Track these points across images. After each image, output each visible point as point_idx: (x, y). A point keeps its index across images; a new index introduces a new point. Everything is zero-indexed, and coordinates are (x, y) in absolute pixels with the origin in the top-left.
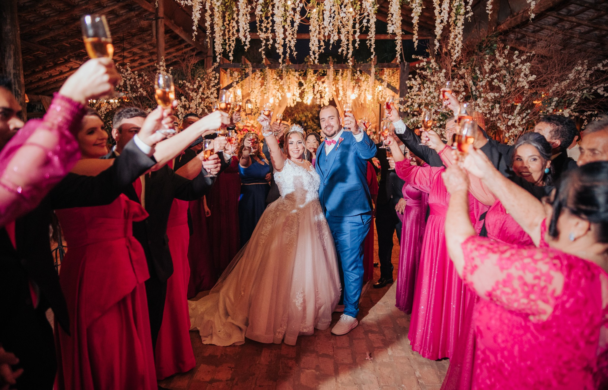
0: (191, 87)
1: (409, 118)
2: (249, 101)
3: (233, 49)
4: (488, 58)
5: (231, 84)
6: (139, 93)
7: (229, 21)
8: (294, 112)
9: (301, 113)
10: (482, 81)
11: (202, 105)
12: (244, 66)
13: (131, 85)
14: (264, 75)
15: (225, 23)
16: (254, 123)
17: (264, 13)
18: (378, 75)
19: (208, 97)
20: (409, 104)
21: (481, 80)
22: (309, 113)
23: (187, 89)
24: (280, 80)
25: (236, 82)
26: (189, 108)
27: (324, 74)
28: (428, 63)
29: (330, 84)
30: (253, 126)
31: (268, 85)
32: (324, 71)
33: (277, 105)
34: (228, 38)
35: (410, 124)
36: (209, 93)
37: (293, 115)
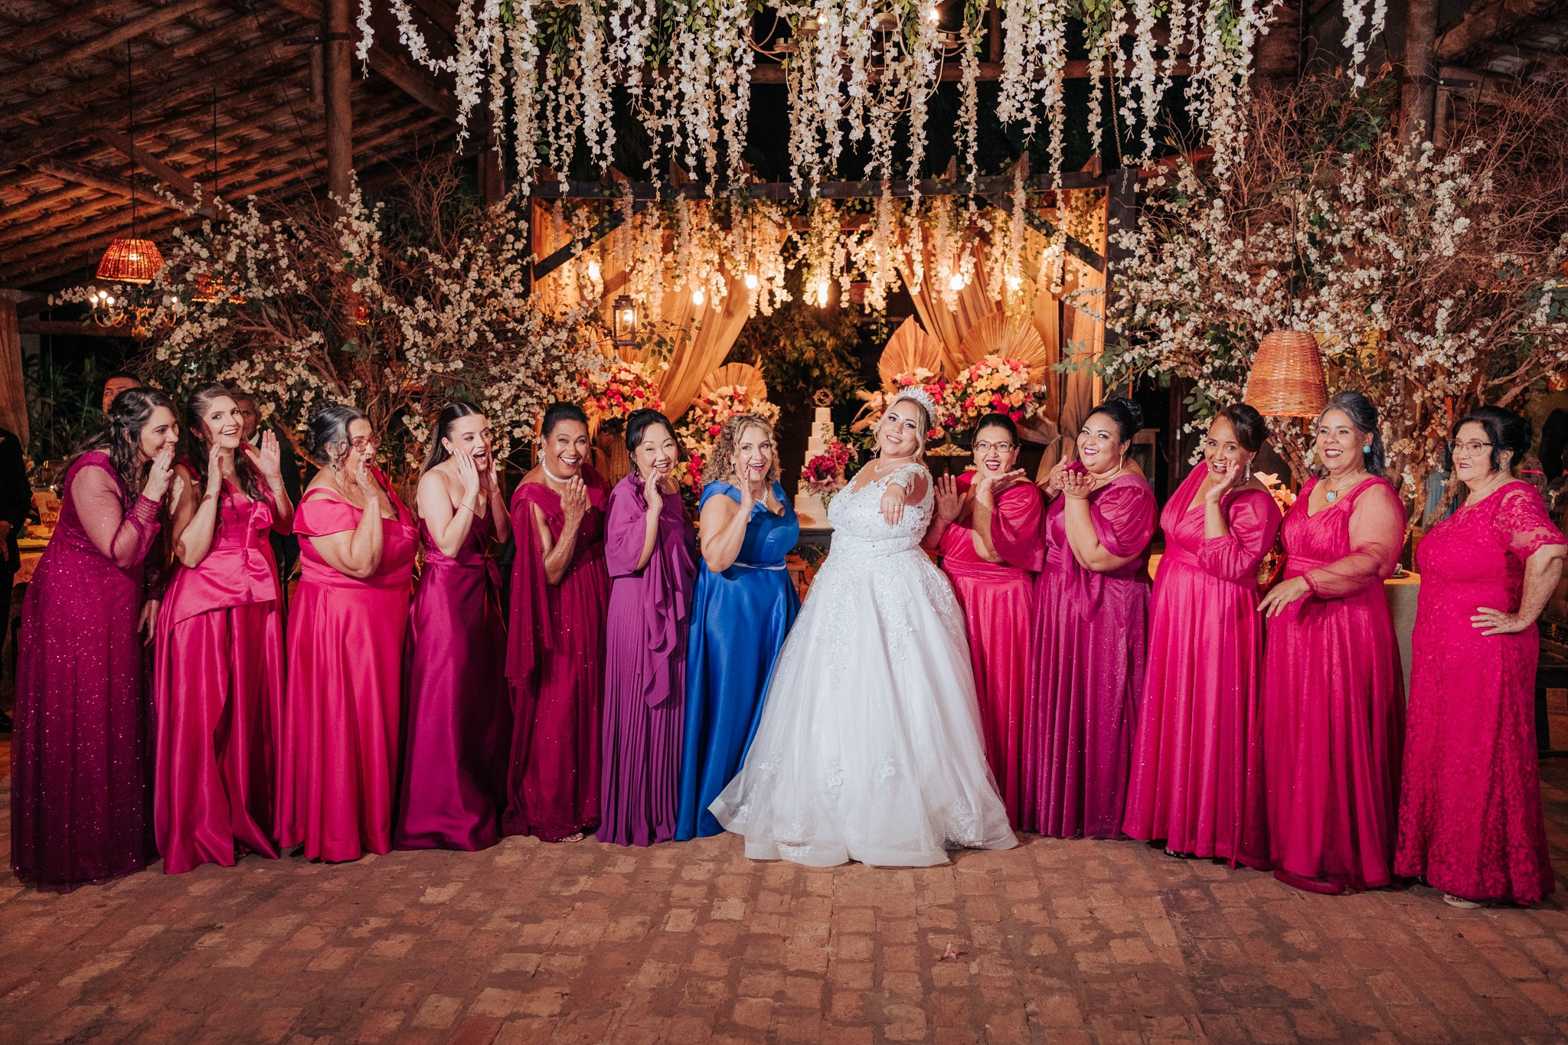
0: (445, 266)
1: (1119, 349)
2: (625, 301)
3: (568, 161)
4: (1349, 164)
5: (568, 247)
6: (286, 285)
7: (557, 78)
8: (776, 332)
9: (801, 333)
10: (1338, 231)
11: (476, 321)
12: (607, 193)
13: (257, 262)
14: (671, 219)
15: (545, 87)
16: (643, 370)
17: (658, 58)
18: (1037, 213)
19: (494, 294)
20: (1122, 305)
21: (1334, 227)
22: (827, 334)
23: (430, 271)
24: (722, 235)
25: (583, 240)
26: (439, 328)
27: (866, 211)
28: (1173, 177)
29: (882, 245)
30: (638, 380)
31: (684, 251)
32: (862, 203)
33: (719, 309)
34: (554, 129)
35: (1123, 370)
36: (498, 281)
37: (776, 341)
